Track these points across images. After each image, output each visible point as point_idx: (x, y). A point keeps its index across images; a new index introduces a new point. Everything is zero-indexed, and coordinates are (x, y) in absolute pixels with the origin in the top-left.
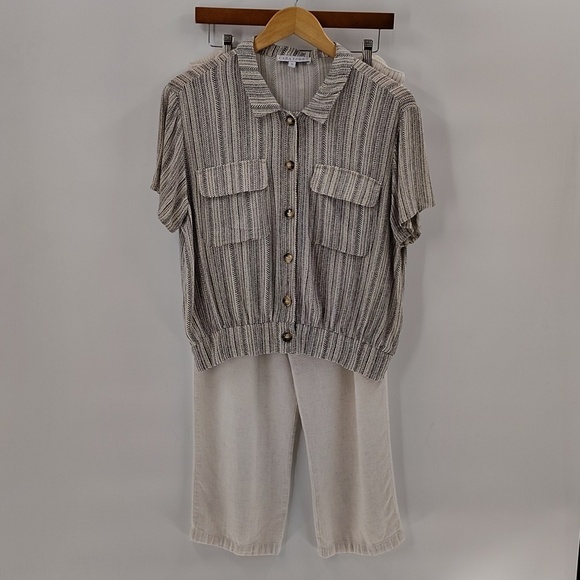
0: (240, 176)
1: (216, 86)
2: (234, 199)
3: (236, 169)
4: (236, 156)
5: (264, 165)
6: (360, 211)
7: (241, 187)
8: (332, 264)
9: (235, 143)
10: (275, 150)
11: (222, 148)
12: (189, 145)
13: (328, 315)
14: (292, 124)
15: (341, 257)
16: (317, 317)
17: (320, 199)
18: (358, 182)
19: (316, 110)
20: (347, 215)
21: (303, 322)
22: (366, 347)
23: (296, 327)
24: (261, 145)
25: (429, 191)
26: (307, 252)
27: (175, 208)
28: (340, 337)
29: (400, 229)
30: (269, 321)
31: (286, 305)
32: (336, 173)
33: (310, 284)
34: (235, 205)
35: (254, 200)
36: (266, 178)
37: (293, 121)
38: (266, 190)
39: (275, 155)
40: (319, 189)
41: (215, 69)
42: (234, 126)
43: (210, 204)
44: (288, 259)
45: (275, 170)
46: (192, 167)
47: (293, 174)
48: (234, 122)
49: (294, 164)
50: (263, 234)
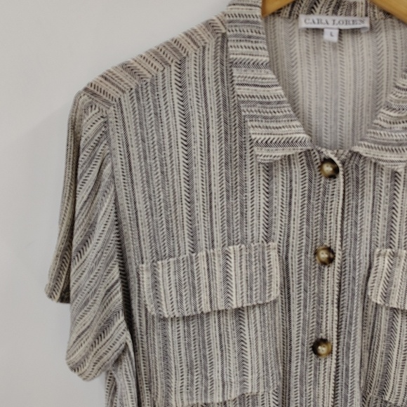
0: (226, 277)
1: (183, 98)
2: (213, 319)
3: (218, 262)
4: (218, 236)
5: (274, 254)
7: (228, 300)
9: (217, 213)
10: (295, 225)
11: (192, 222)
12: (126, 213)
14: (333, 176)
17: (384, 315)
19: (385, 145)
24: (268, 214)
27: (99, 337)
34: (214, 331)
35: (252, 322)
36: (276, 280)
37: (336, 170)
38: (275, 302)
39: (295, 233)
41: (181, 64)
42: (216, 179)
43: (164, 328)
45: (294, 264)
46: (132, 255)
47: (331, 273)
48: (215, 171)
49: (334, 253)
50: (267, 385)
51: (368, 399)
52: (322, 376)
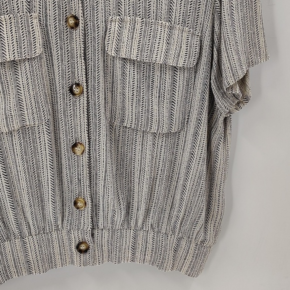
5: (36, 21)
6: (174, 75)
8: (139, 147)
13: (135, 211)
15: (150, 137)
16: (119, 218)
17: (118, 64)
18: (170, 36)
20: (156, 84)
21: (101, 227)
22: (183, 243)
23: (93, 235)
25: (261, 39)
26: (103, 138)
28: (151, 235)
29: (224, 94)
30: (58, 230)
31: (78, 208)
32: (138, 26)
33: (110, 179)
36: (39, 41)
38: (40, 57)
40: (117, 50)
44: (78, 150)
45: (51, 29)
47: (78, 33)
49: (78, 20)
50: (40, 118)
51: (114, 127)
52: (78, 110)
